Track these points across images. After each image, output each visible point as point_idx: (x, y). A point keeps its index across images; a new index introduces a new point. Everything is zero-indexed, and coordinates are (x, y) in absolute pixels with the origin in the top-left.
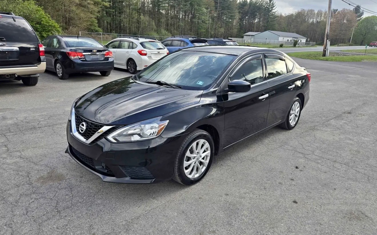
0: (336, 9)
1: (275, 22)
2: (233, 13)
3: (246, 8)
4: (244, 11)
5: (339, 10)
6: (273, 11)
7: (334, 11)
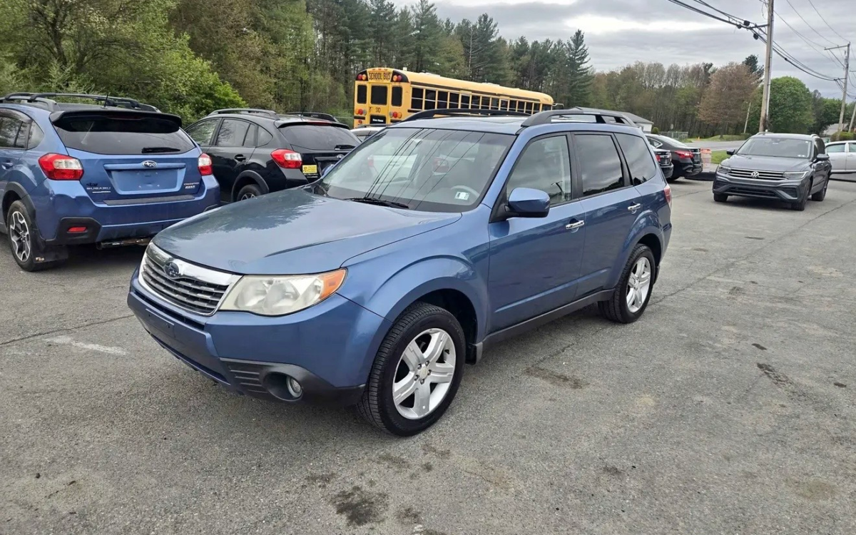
0: (709, 63)
1: (588, 89)
2: (500, 69)
3: (525, 59)
4: (521, 65)
5: (714, 66)
6: (583, 65)
7: (705, 68)
